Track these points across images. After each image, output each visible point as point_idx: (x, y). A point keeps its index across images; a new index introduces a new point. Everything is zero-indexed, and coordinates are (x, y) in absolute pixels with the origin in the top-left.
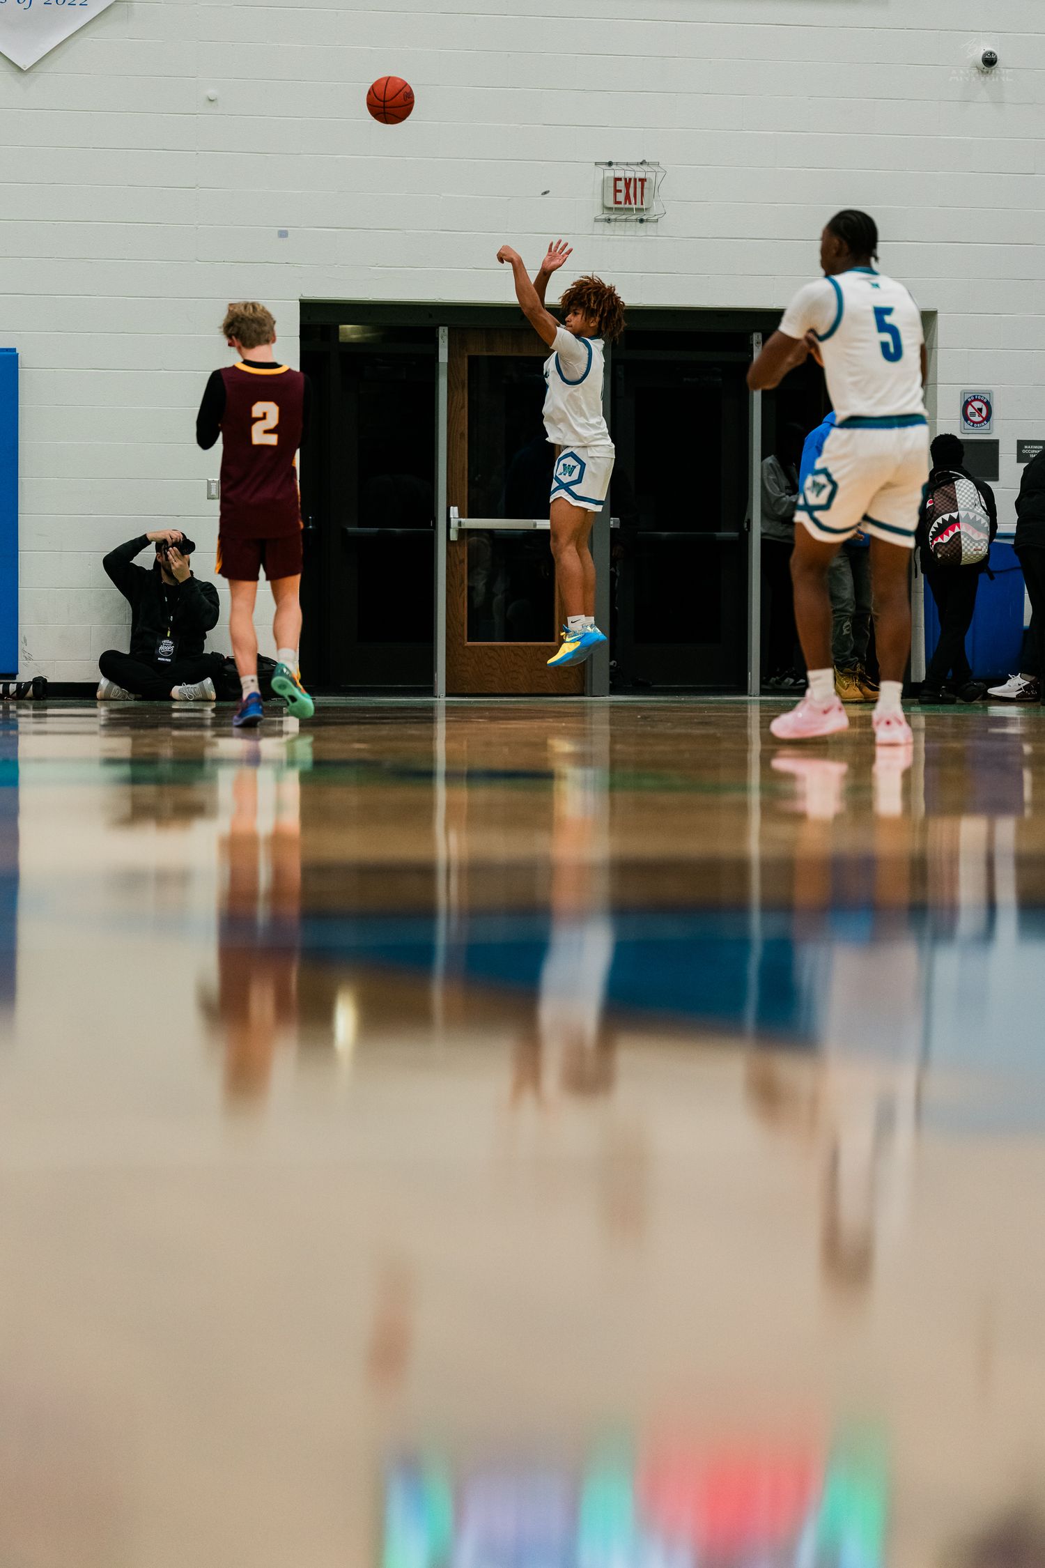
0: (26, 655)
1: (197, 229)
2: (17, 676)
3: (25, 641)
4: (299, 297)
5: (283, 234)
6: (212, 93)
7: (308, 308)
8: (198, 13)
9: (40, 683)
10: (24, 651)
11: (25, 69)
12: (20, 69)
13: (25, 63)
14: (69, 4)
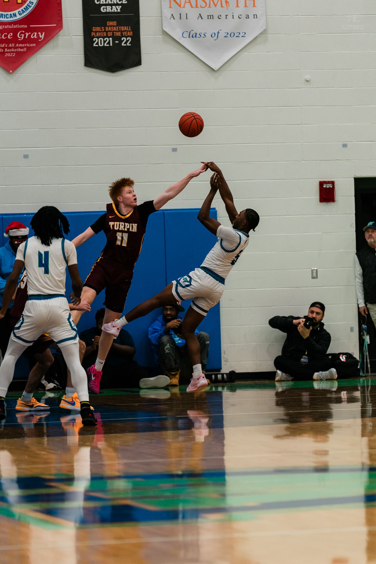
0: (225, 359)
1: (302, 144)
2: (221, 370)
3: (224, 353)
4: (353, 176)
5: (345, 146)
6: (307, 77)
7: (359, 182)
8: (299, 38)
9: (232, 373)
10: (224, 358)
11: (216, 70)
12: (213, 70)
13: (216, 66)
14: (237, 37)
